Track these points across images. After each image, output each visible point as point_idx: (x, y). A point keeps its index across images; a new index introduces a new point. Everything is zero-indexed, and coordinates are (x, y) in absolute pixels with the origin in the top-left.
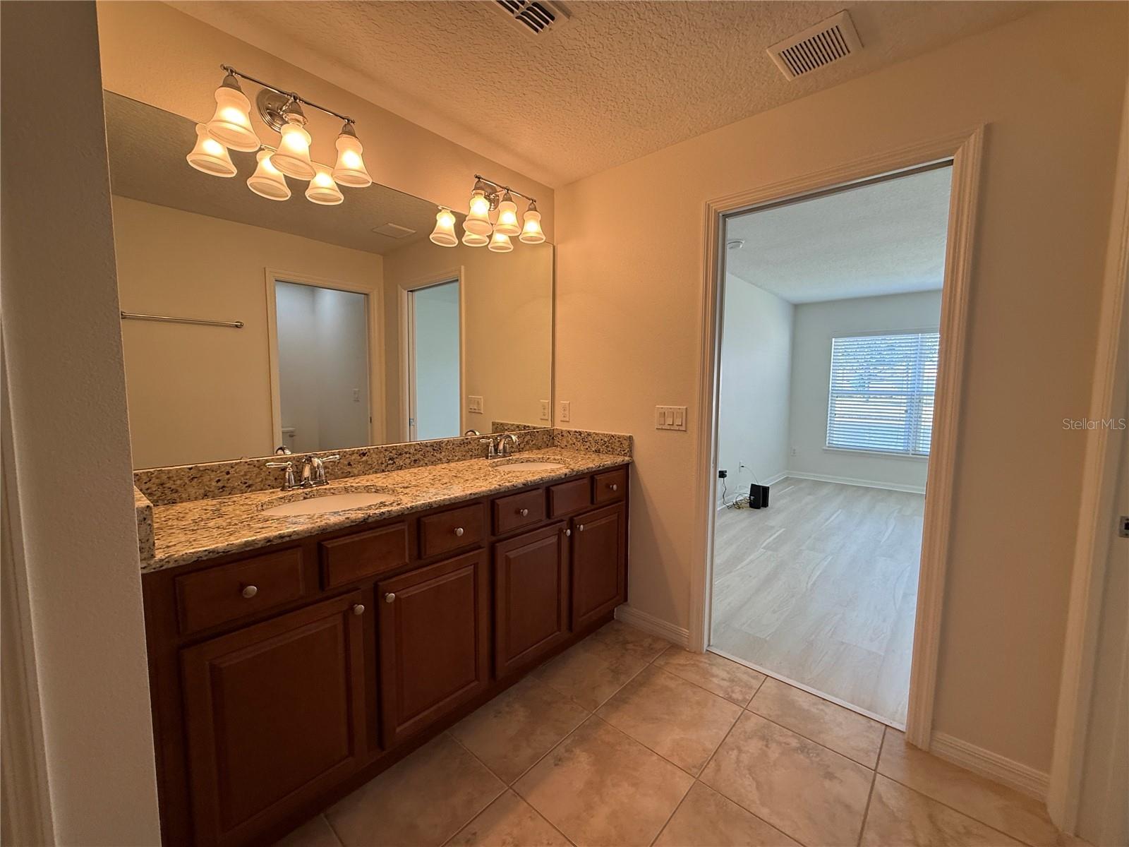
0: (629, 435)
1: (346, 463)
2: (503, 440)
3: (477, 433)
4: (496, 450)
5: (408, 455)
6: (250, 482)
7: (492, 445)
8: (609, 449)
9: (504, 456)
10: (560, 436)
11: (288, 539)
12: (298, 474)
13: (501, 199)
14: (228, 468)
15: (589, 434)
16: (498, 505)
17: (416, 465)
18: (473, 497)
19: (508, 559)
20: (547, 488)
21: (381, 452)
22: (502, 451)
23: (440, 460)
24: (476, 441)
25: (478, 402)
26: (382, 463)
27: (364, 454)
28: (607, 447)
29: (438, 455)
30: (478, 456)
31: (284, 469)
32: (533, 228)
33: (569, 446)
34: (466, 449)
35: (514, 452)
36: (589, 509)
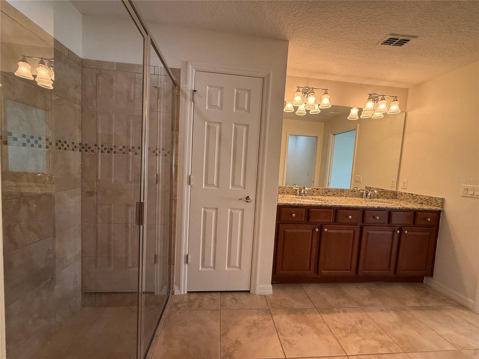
0: (442, 197)
1: (313, 191)
2: (370, 192)
3: (359, 189)
4: (366, 196)
5: (332, 192)
6: (288, 192)
7: (365, 193)
8: (428, 203)
9: (370, 198)
10: (400, 195)
11: (302, 205)
12: (300, 192)
13: (380, 100)
14: (284, 187)
15: (417, 195)
16: (366, 212)
17: (334, 196)
18: (356, 207)
19: (368, 233)
20: (390, 212)
21: (323, 190)
22: (369, 196)
23: (343, 195)
24: (358, 191)
25: (360, 178)
26: (323, 193)
27: (318, 189)
28: (428, 202)
29: (342, 194)
30: (358, 197)
31: (296, 190)
32: (395, 107)
33: (405, 199)
34: (353, 193)
35: (375, 198)
36: (411, 226)
